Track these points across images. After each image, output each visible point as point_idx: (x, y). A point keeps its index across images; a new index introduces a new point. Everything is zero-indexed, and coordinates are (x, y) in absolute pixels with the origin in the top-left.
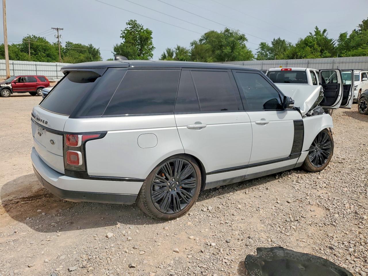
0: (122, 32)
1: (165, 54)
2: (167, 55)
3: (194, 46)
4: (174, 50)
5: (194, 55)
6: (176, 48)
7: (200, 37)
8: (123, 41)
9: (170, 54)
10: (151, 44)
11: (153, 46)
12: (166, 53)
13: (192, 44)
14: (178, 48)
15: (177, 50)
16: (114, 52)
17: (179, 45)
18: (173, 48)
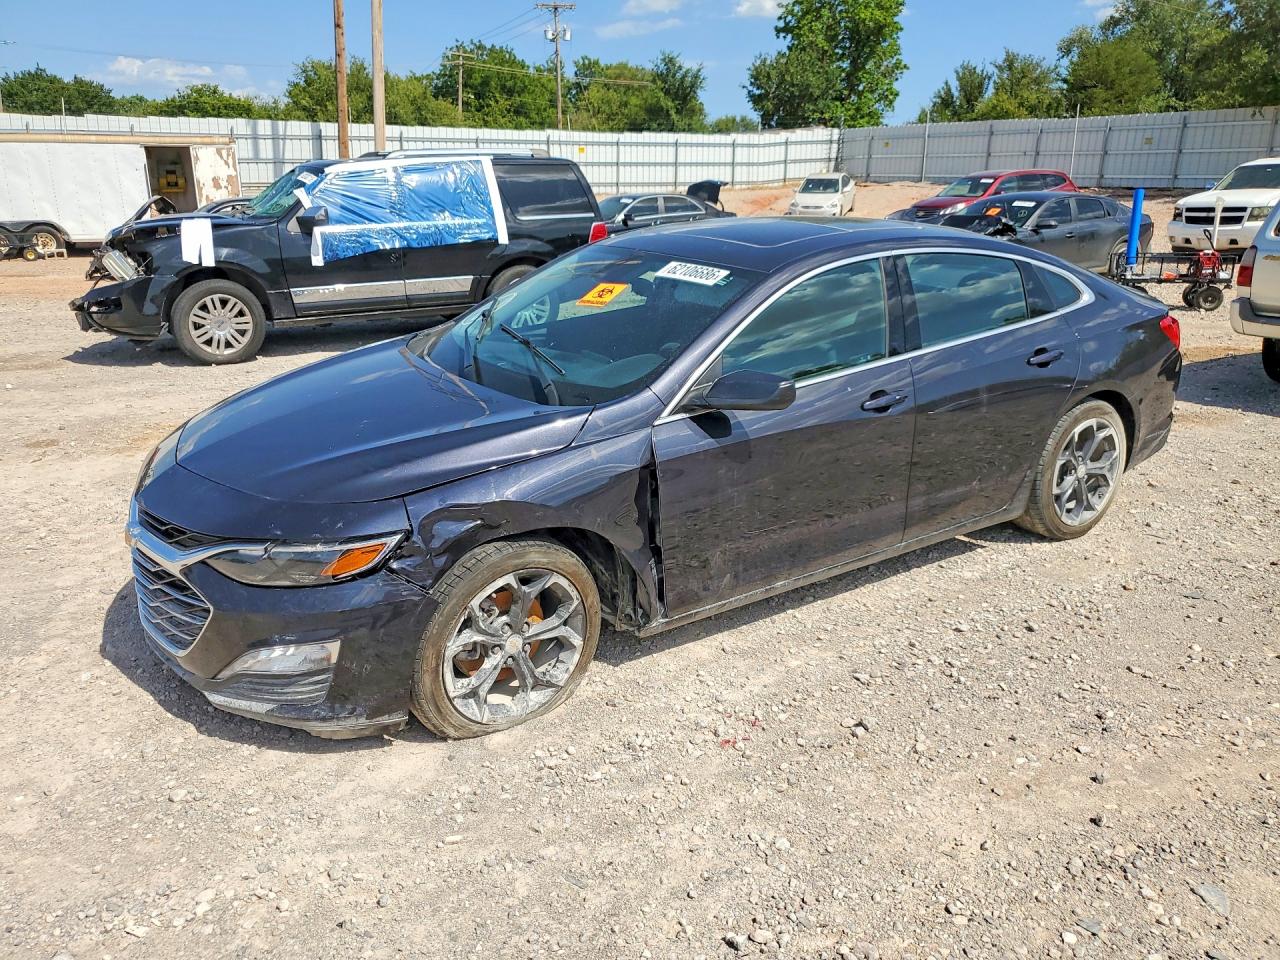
0: (782, 11)
1: (949, 91)
2: (956, 93)
3: (1076, 50)
4: (991, 69)
5: (1085, 88)
6: (1000, 62)
7: (1108, 13)
8: (784, 44)
9: (972, 86)
10: (893, 50)
11: (899, 62)
12: (954, 85)
13: (1068, 47)
14: (1010, 62)
15: (1000, 68)
17: (1014, 49)
18: (987, 63)
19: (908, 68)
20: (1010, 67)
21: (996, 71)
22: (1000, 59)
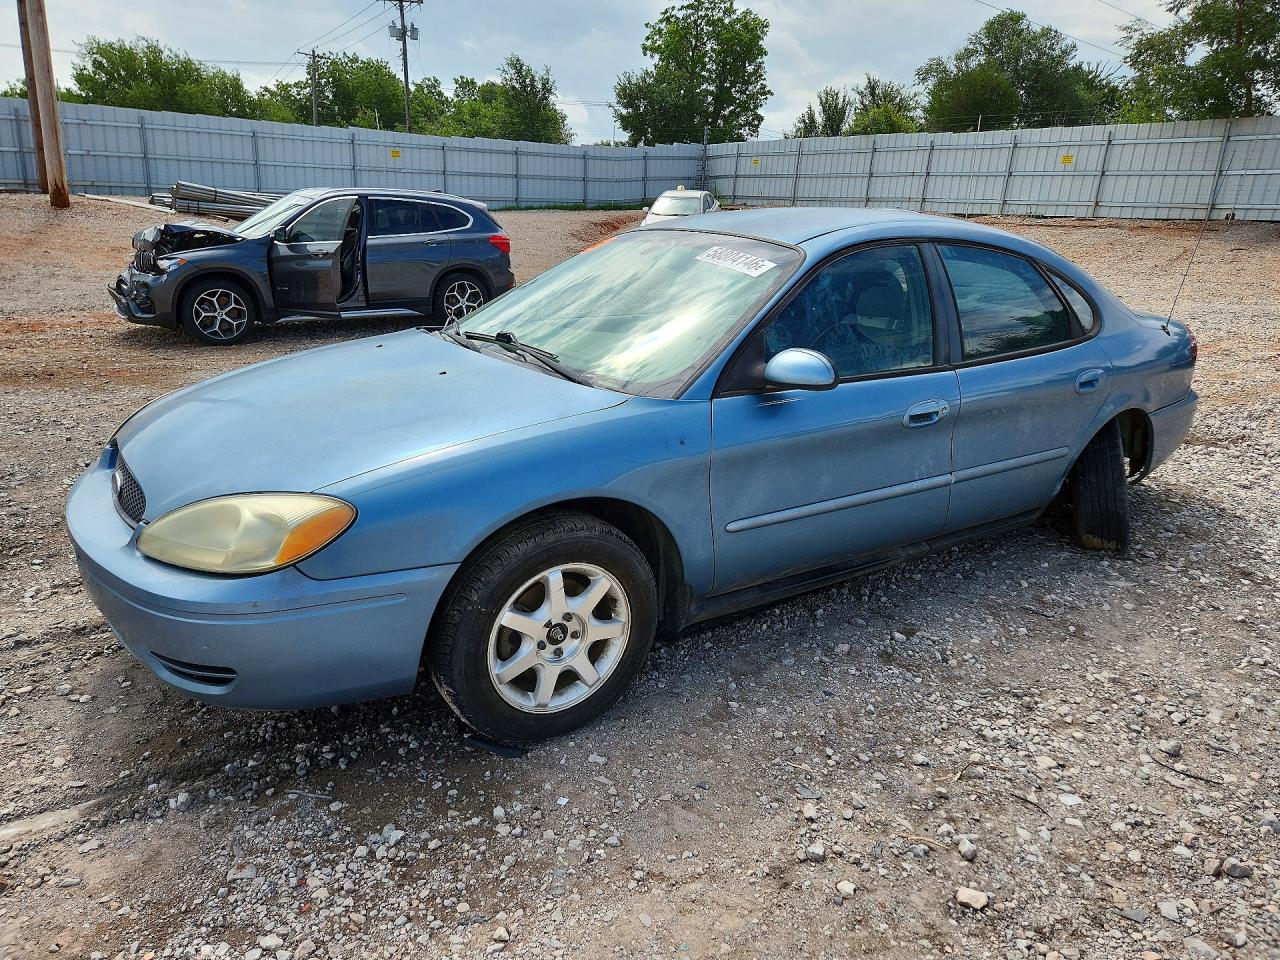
0: (648, 32)
1: (812, 116)
2: (819, 119)
3: (931, 83)
4: (853, 95)
6: (862, 88)
7: (963, 44)
8: (651, 63)
9: (835, 115)
10: (757, 74)
11: (763, 87)
12: (818, 109)
13: (923, 75)
14: (872, 87)
15: (860, 93)
16: (618, 107)
17: (876, 76)
18: (849, 88)
19: (772, 94)
20: (873, 93)
21: (858, 97)
22: (863, 84)
